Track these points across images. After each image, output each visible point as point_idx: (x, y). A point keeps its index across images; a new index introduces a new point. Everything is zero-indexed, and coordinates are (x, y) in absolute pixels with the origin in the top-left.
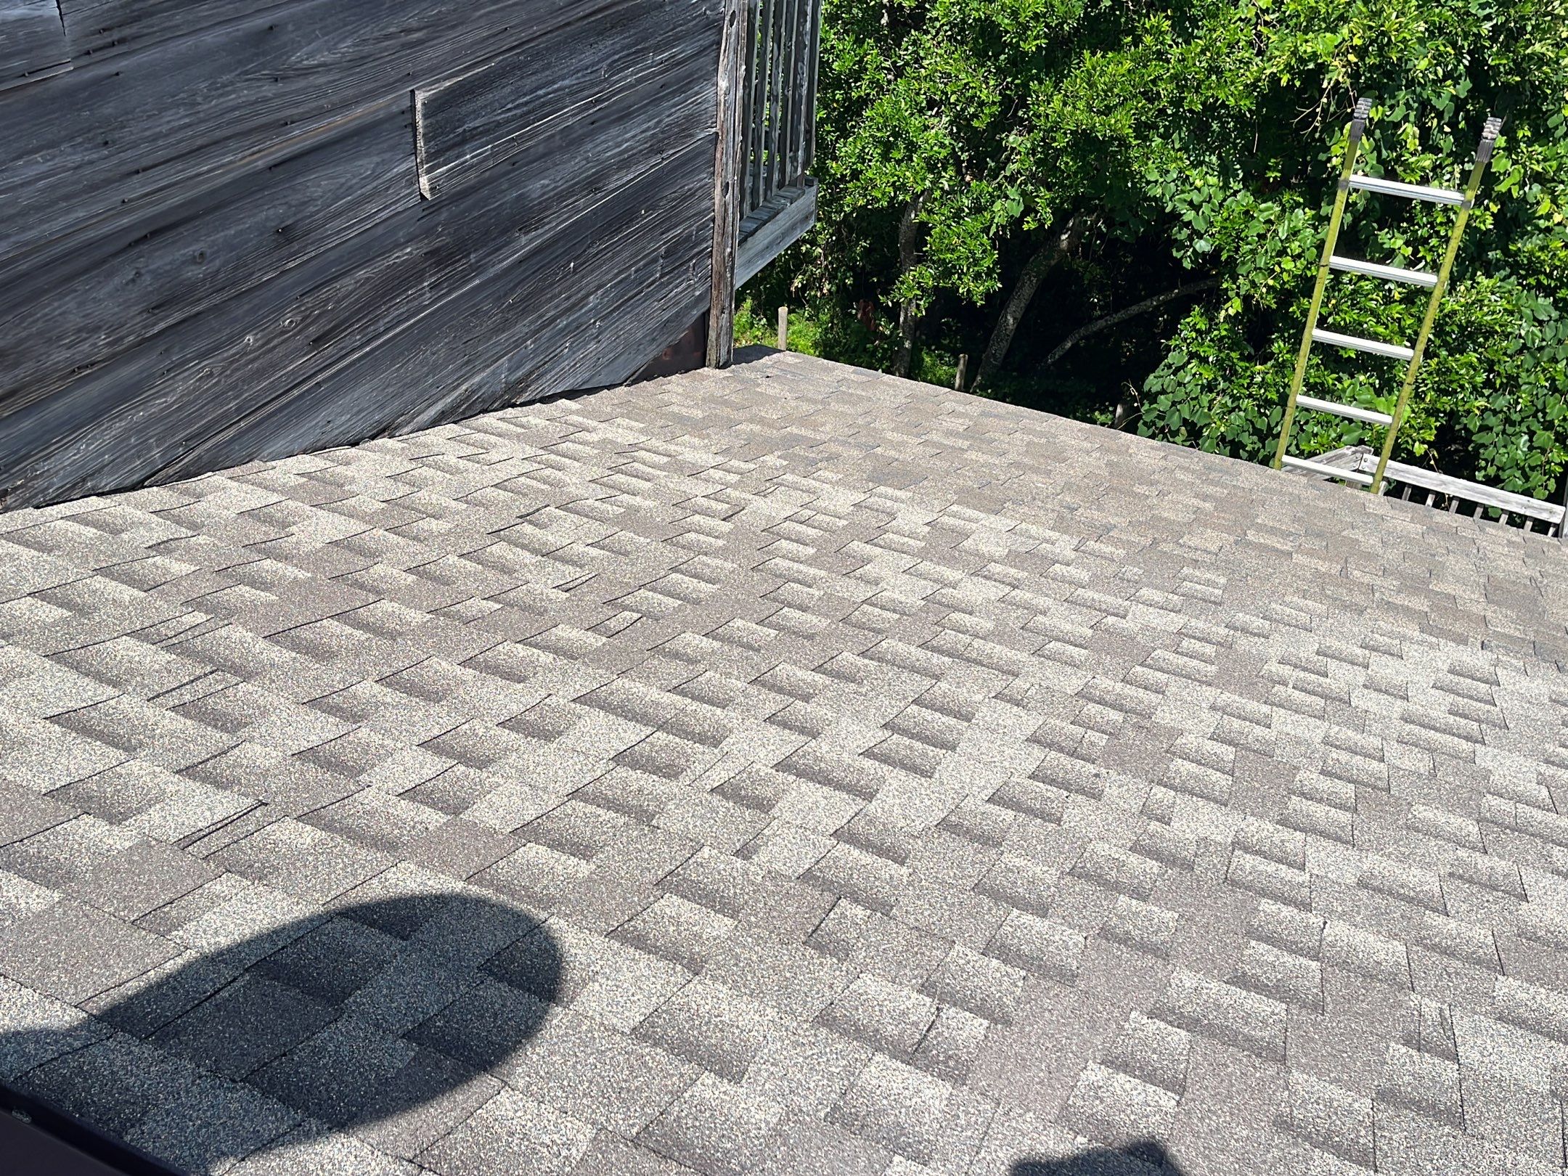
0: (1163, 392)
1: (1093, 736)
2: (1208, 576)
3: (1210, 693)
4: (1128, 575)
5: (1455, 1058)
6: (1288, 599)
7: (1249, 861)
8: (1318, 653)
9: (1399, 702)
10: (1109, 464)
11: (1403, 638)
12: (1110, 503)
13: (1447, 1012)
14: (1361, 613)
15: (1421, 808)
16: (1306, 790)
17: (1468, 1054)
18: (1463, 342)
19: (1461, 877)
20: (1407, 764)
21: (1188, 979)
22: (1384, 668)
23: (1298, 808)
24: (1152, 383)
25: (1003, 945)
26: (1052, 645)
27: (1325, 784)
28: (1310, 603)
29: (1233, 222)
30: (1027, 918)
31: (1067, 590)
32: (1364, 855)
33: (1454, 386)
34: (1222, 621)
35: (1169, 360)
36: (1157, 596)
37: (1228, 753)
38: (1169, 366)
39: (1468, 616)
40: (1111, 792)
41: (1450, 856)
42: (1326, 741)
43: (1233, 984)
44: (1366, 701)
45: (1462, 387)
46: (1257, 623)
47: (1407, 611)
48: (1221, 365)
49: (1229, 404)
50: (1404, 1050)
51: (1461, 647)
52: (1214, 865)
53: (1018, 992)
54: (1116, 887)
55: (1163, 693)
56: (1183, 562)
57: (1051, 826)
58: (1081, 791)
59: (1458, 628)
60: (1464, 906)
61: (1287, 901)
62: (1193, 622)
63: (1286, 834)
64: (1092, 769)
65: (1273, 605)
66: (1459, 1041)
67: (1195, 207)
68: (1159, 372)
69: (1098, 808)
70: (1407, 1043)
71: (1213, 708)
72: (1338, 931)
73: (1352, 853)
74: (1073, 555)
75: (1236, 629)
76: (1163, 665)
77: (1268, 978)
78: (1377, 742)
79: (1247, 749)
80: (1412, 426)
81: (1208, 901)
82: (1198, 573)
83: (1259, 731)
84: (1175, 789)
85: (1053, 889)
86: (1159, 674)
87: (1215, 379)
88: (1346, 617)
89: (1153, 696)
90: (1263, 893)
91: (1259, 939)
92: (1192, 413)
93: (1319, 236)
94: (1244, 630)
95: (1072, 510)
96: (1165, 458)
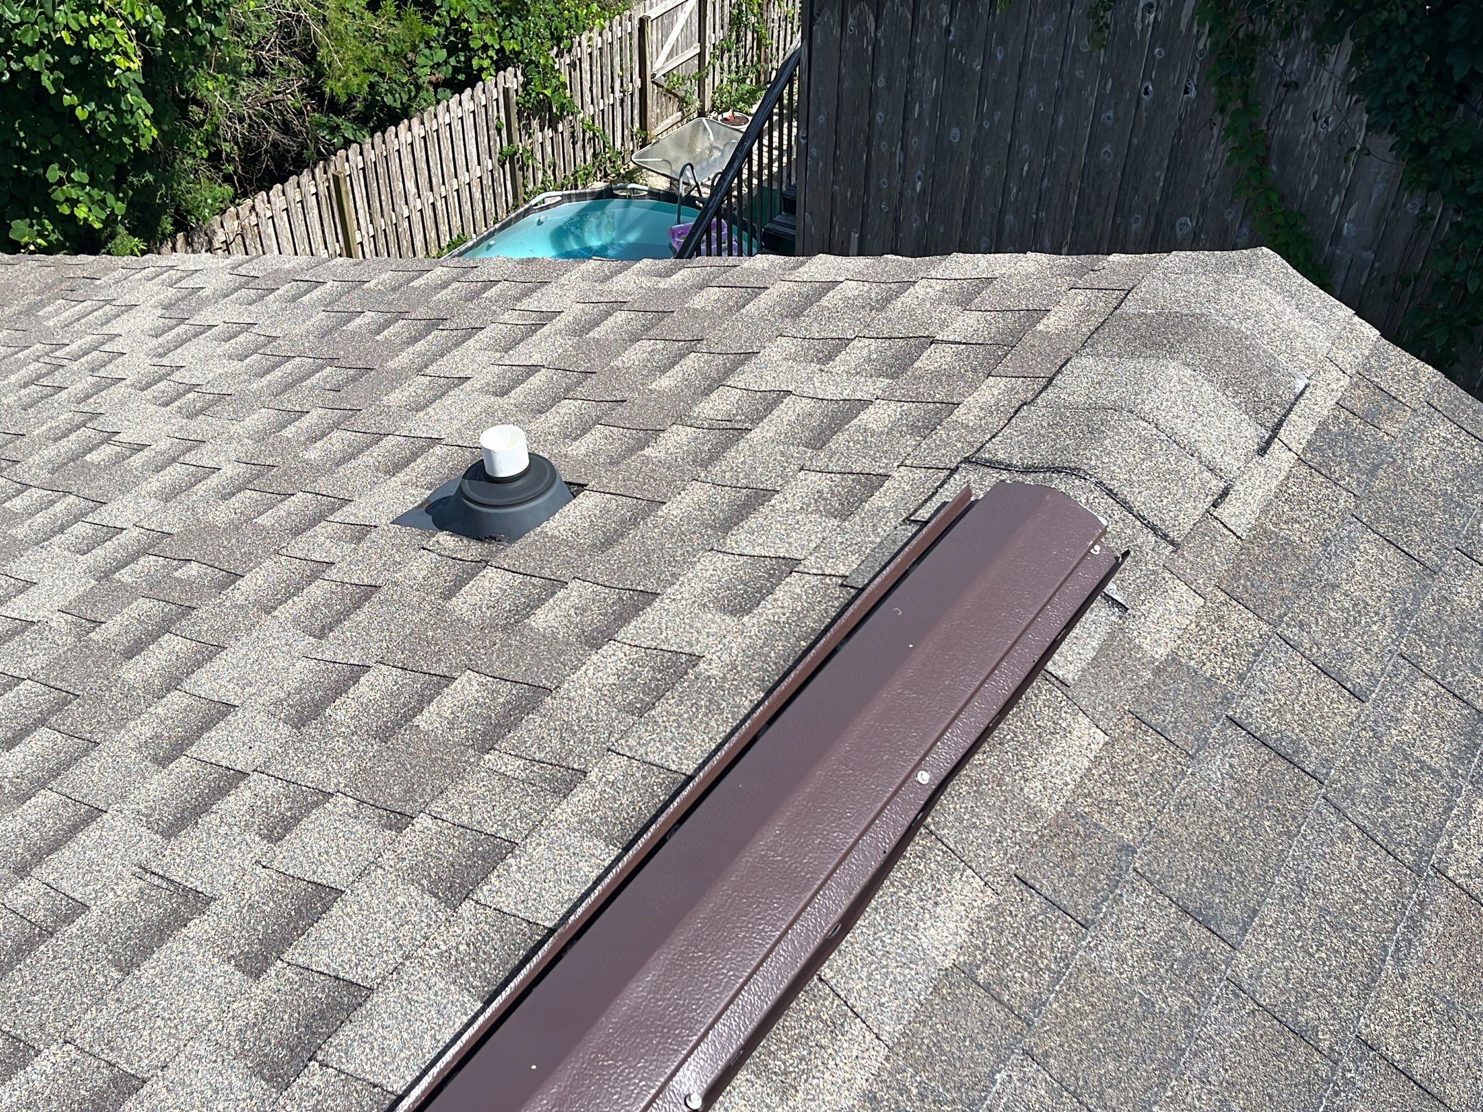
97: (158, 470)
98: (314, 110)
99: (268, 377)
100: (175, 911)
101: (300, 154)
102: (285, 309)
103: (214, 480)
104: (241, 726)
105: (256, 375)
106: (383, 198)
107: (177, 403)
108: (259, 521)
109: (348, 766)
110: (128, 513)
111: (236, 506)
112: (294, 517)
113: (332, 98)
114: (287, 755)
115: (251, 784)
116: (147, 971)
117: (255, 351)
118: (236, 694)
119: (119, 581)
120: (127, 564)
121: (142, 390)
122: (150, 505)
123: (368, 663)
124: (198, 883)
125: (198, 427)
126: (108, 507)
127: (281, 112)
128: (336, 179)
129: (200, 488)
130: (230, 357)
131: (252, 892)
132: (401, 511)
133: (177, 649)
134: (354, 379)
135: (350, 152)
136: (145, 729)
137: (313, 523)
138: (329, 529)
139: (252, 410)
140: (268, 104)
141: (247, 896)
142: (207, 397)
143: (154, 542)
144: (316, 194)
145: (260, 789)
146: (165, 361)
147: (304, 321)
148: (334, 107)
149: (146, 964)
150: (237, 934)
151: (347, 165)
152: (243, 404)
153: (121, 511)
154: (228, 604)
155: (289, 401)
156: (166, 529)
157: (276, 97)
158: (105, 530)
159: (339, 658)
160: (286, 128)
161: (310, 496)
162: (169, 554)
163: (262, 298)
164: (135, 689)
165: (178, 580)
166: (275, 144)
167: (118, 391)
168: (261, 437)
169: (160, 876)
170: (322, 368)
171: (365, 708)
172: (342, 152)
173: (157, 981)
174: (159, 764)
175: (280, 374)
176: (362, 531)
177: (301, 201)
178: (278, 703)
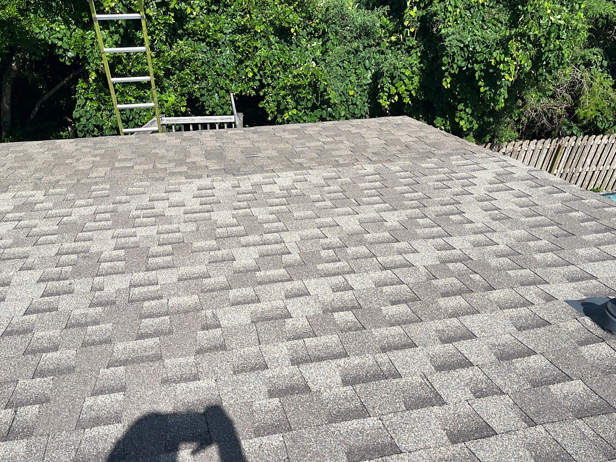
0: (81, 117)
1: (66, 269)
2: (102, 186)
3: (110, 233)
4: (69, 198)
5: (219, 326)
6: (135, 184)
7: (137, 290)
8: (149, 201)
9: (182, 208)
10: (53, 155)
11: (180, 184)
12: (56, 171)
13: (215, 312)
14: (163, 180)
15: (196, 243)
16: (154, 254)
17: (224, 323)
18: (183, 66)
19: (213, 262)
20: (189, 229)
21: (120, 346)
22: (175, 198)
23: (152, 262)
24: (76, 114)
25: (41, 370)
26: (41, 239)
27: (160, 249)
28: (143, 183)
29: (78, 42)
30: (49, 355)
31: (44, 213)
32: (178, 269)
33: (186, 83)
34: (111, 202)
35: (78, 103)
36: (83, 202)
37: (122, 252)
38: (79, 106)
39: (201, 167)
40: (77, 287)
41: (207, 257)
42: (158, 233)
43: (139, 339)
44: (170, 212)
45: (188, 82)
46: (124, 198)
47: (180, 173)
48: (99, 99)
49: (109, 113)
50: (202, 332)
51: (200, 179)
52: (124, 298)
53: (51, 386)
54: (87, 324)
55: (92, 240)
56: (91, 184)
57: (53, 313)
58: (65, 293)
59: (198, 173)
60: (215, 272)
61: (153, 299)
62: (99, 207)
63: (149, 274)
64: (68, 282)
65: (129, 189)
66: (220, 320)
67: (61, 39)
68: (76, 109)
69: (73, 297)
70: (203, 329)
71: (113, 237)
72: (174, 301)
73: (174, 270)
74: (44, 198)
75: (116, 203)
76: (91, 229)
77: (151, 331)
78: (176, 226)
79: (129, 248)
80: (177, 102)
81: (124, 313)
82: (98, 187)
83: (132, 239)
84: (103, 275)
85: (59, 338)
86: (89, 233)
87: (99, 106)
88: (158, 184)
89: (88, 243)
90: (144, 300)
91: (146, 318)
92: (96, 122)
93: (114, 40)
94: (120, 203)
95: (40, 179)
96: (77, 145)
97: (475, 233)
98: (566, 118)
99: (529, 219)
100: (431, 398)
101: (551, 132)
102: (545, 195)
103: (495, 248)
104: (477, 346)
105: (525, 216)
106: (574, 161)
107: (490, 212)
108: (509, 272)
109: (514, 386)
110: (459, 244)
111: (501, 262)
112: (523, 278)
113: (576, 116)
114: (492, 367)
115: (474, 370)
116: (415, 413)
117: (527, 206)
118: (478, 332)
119: (448, 267)
120: (452, 262)
121: (479, 201)
122: (468, 245)
123: (536, 351)
124: (443, 394)
125: (495, 224)
126: (452, 238)
127: (552, 114)
128: (560, 146)
129: (489, 248)
130: (516, 204)
131: (461, 410)
132: (570, 298)
133: (462, 303)
134: (565, 236)
135: (572, 139)
136: (440, 325)
137: (530, 284)
138: (536, 290)
139: (518, 228)
140: (549, 109)
141: (459, 410)
142: (502, 215)
143: (465, 259)
144: (548, 149)
145: (477, 373)
146: (491, 194)
147: (551, 203)
148: (576, 119)
149: (415, 411)
150: (450, 422)
151: (567, 143)
152: (516, 225)
153: (456, 241)
154: (486, 297)
155: (535, 232)
156: (471, 257)
157: (554, 108)
158: (448, 245)
159: (525, 342)
160: (551, 120)
161: (532, 273)
162: (469, 266)
163: (537, 187)
164: (441, 309)
165: (470, 278)
166: (543, 125)
167: (469, 198)
168: (519, 240)
169: (429, 382)
170: (553, 225)
171: (530, 368)
172: (568, 138)
173: (417, 419)
174: (441, 341)
175: (534, 220)
176: (550, 298)
177: (541, 150)
178: (494, 345)
